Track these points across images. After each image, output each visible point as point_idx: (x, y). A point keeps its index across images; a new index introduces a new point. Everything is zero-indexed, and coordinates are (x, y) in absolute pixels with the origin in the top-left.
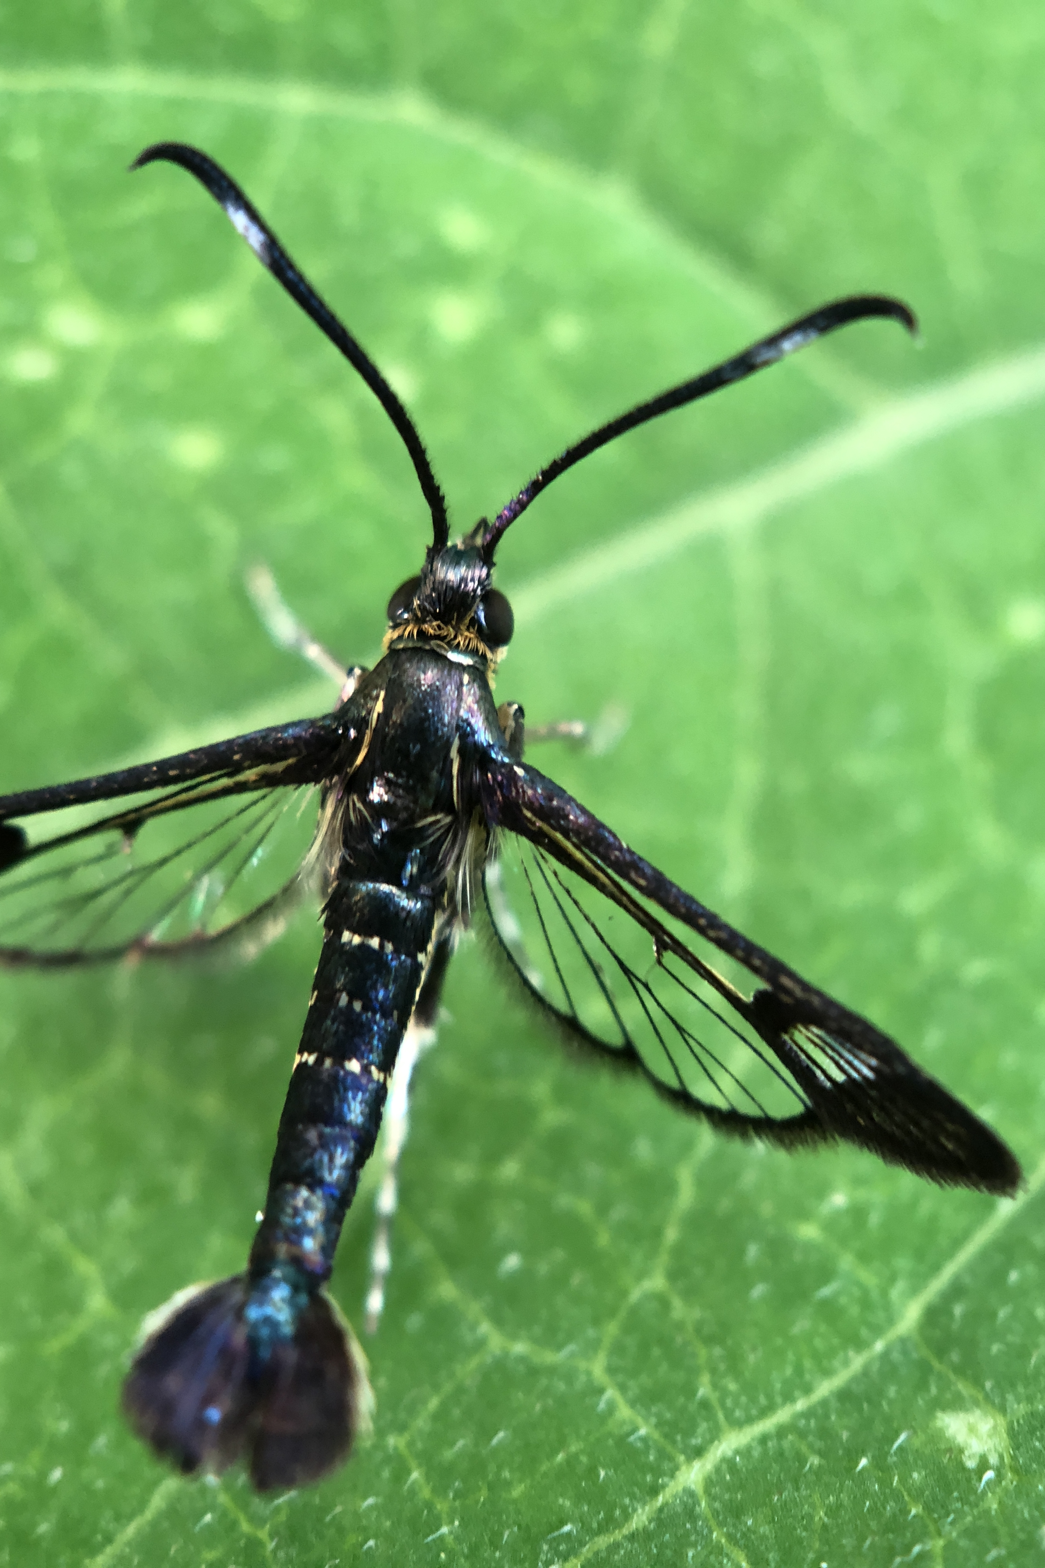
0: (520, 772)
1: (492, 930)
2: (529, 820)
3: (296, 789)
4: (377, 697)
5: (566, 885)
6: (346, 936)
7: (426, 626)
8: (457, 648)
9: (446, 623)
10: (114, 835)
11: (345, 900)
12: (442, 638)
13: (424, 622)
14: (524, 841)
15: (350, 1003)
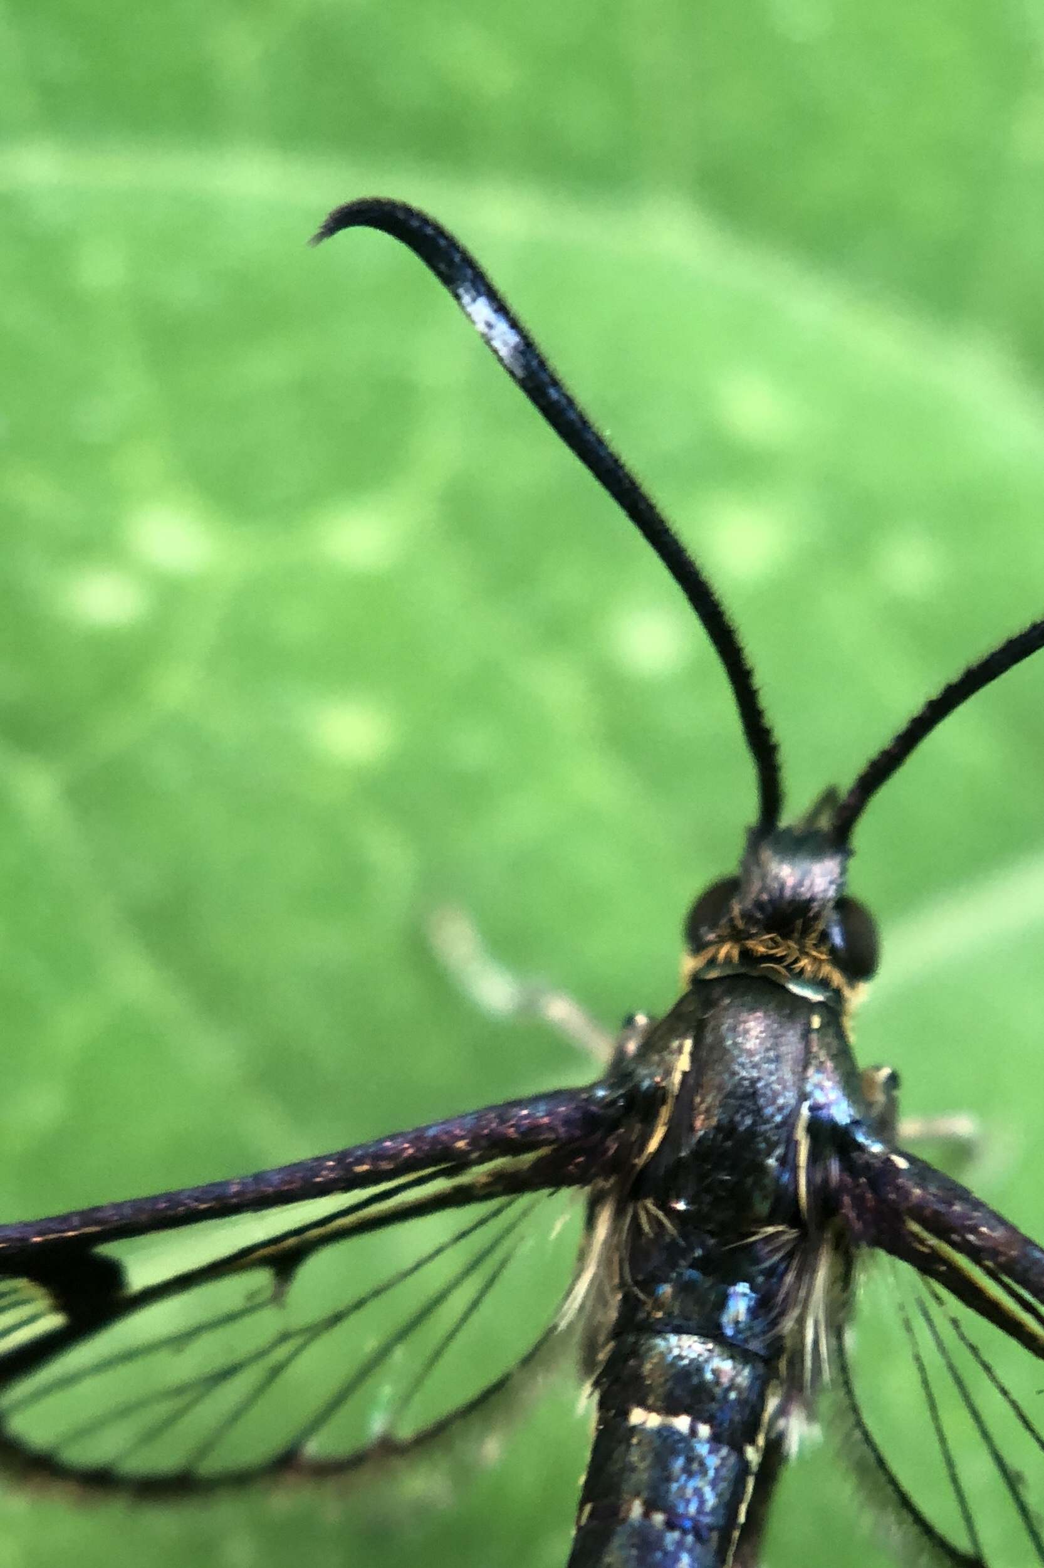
0: (901, 1163)
1: (851, 1419)
2: (915, 1236)
3: (552, 1194)
4: (680, 1050)
5: (973, 1339)
6: (637, 1416)
7: (751, 944)
8: (799, 976)
9: (786, 936)
10: (260, 1278)
11: (632, 1362)
12: (779, 960)
13: (750, 936)
14: (906, 1270)
15: (646, 1515)
